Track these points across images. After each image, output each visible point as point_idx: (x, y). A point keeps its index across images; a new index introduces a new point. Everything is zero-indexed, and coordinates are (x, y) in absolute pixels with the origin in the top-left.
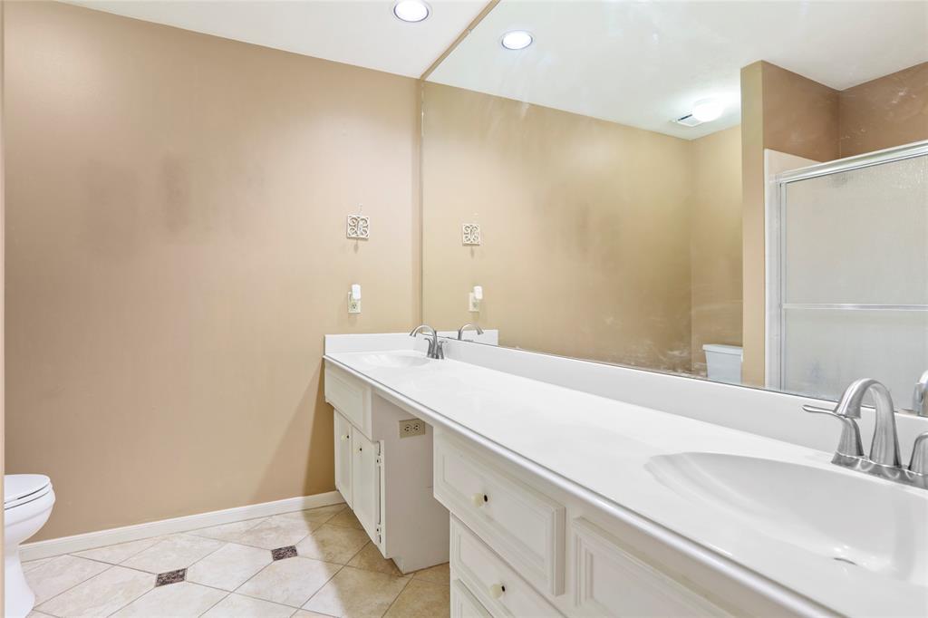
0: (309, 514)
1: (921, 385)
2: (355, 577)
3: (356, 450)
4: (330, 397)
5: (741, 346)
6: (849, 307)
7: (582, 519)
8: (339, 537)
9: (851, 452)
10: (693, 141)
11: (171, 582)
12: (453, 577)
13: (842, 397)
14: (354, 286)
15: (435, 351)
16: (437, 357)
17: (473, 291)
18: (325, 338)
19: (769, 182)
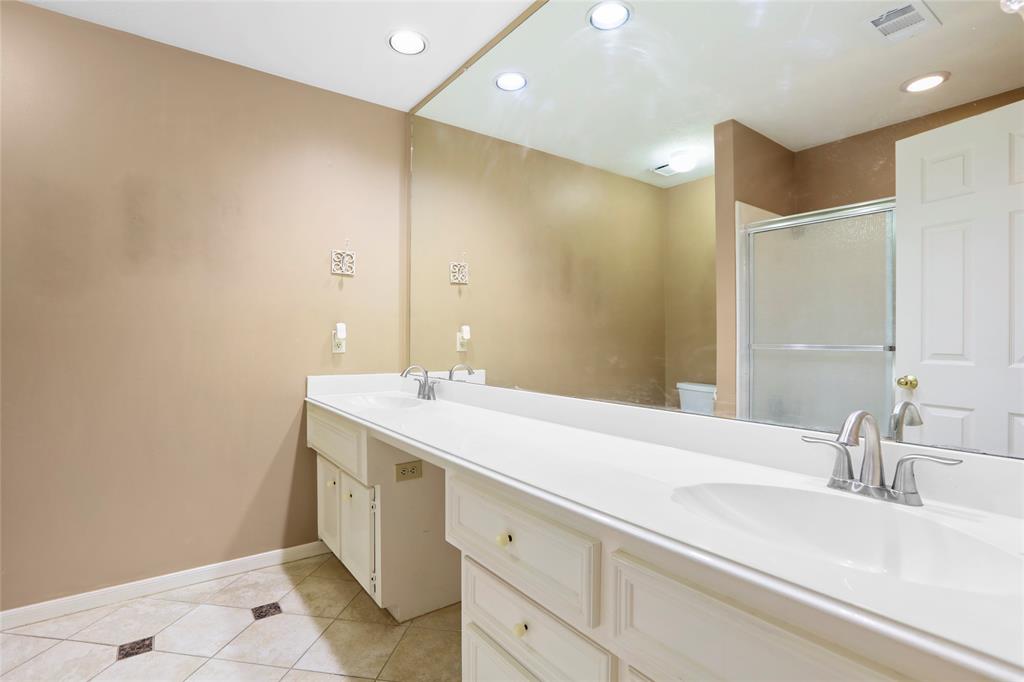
0: (290, 567)
1: (895, 415)
2: (347, 630)
3: (345, 496)
4: (313, 441)
5: (715, 384)
6: (799, 347)
7: (620, 552)
8: (325, 589)
9: (844, 477)
10: (667, 190)
11: (137, 654)
12: (465, 619)
13: (843, 428)
14: (338, 325)
15: (426, 391)
16: (429, 398)
17: (460, 331)
18: (307, 379)
19: (739, 232)
